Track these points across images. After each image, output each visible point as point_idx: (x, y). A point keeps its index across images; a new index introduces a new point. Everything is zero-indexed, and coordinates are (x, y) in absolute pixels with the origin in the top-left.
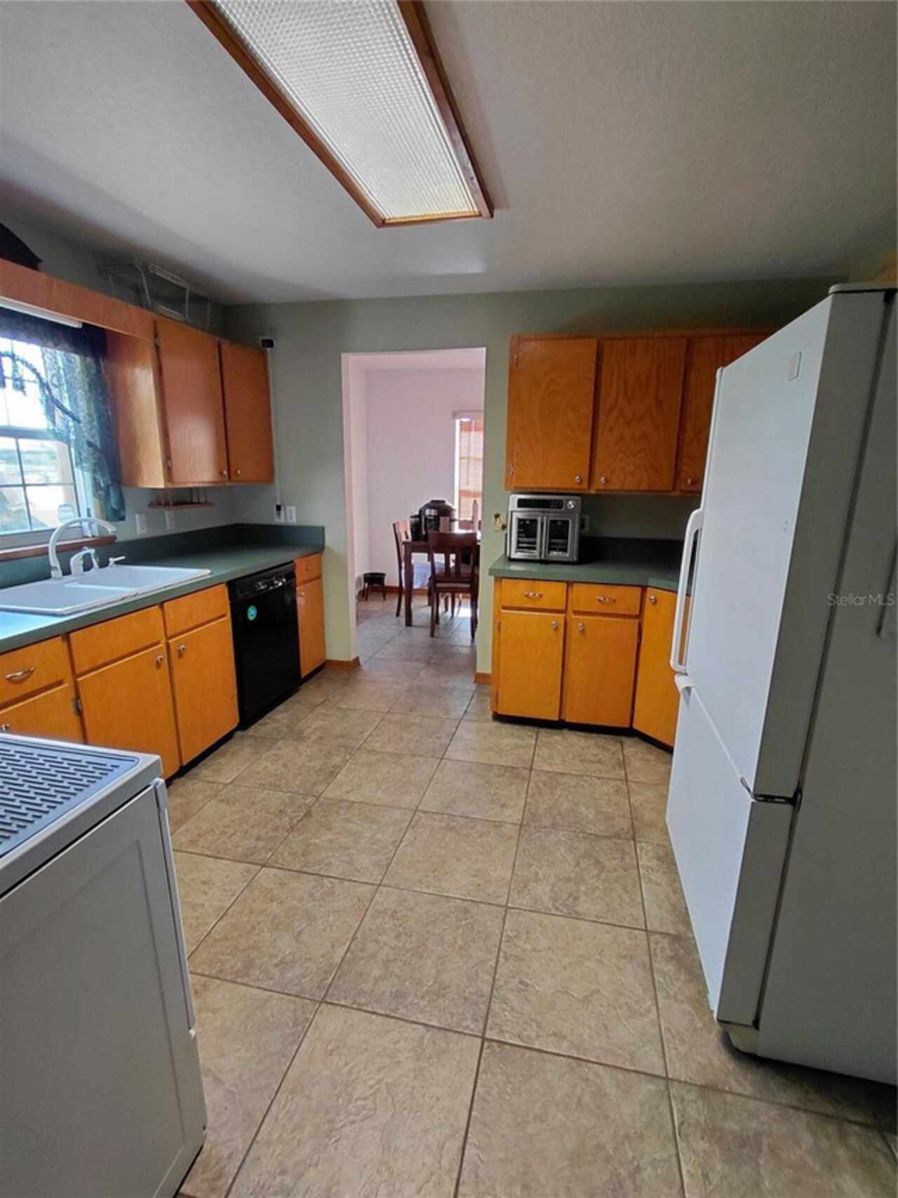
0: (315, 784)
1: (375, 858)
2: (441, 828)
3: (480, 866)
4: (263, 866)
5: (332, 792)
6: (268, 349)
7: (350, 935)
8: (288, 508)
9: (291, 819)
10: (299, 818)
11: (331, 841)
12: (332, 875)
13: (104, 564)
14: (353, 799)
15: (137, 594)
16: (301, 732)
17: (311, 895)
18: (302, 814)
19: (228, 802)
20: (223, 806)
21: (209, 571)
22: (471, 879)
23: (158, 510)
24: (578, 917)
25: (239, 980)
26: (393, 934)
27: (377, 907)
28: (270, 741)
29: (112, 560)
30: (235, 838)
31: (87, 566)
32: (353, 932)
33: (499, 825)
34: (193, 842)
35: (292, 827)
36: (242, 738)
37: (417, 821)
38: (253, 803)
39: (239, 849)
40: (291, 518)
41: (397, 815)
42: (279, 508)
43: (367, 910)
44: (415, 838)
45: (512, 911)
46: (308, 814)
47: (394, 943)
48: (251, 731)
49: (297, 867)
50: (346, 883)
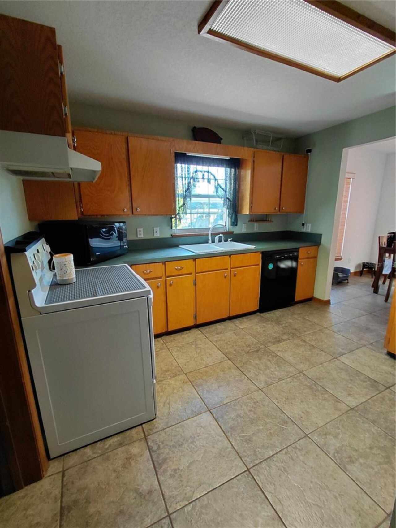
0: (269, 342)
1: (266, 379)
2: (306, 385)
3: (310, 410)
4: (229, 359)
5: (273, 348)
6: (309, 153)
7: (235, 398)
8: (308, 225)
9: (250, 350)
10: (253, 351)
11: (257, 364)
12: (247, 375)
13: (226, 241)
14: (278, 354)
15: (222, 250)
16: (280, 321)
17: (235, 377)
18: (255, 350)
19: (236, 334)
20: (234, 335)
21: (254, 246)
22: (301, 413)
23: (252, 223)
24: (344, 470)
25: (195, 387)
26: (249, 408)
27: (252, 396)
28: (267, 320)
29: (229, 239)
30: (229, 347)
31: (220, 241)
32: (237, 397)
33: (337, 401)
34: (216, 341)
35: (248, 352)
36: (258, 315)
37: (297, 376)
38: (243, 338)
39: (227, 351)
40: (308, 229)
41: (291, 369)
42: (303, 224)
43: (248, 394)
44: (290, 382)
45: (308, 439)
46: (257, 351)
47: (247, 411)
48: (262, 315)
49: (238, 366)
50: (249, 381)
